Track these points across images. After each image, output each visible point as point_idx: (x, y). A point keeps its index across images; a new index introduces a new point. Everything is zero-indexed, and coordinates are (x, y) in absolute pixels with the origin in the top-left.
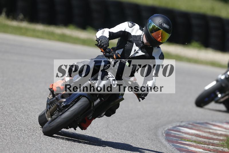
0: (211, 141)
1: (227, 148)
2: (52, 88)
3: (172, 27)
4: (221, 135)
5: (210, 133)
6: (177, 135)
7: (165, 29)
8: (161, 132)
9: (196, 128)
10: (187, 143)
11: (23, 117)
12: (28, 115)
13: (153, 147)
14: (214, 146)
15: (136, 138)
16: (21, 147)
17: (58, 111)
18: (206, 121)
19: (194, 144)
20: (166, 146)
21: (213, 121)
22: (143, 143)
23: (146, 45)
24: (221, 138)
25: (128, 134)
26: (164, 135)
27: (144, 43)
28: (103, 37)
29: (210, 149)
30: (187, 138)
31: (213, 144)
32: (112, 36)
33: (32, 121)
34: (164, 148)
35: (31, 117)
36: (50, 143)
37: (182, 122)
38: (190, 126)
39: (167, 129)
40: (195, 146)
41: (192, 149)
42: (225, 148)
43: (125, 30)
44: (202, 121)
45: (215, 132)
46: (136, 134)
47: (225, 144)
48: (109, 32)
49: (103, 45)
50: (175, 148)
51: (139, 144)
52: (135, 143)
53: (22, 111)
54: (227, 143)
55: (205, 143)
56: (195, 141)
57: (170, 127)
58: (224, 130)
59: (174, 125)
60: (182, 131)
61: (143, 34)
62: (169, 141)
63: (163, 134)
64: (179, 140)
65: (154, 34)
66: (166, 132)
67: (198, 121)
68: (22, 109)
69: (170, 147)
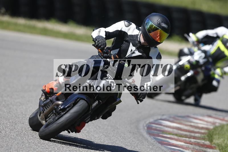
0: (193, 134)
1: (209, 141)
2: (45, 90)
3: (170, 27)
4: (202, 128)
5: (191, 126)
6: (158, 129)
7: (163, 29)
8: (142, 126)
9: (178, 121)
10: (169, 136)
11: (5, 111)
12: (10, 108)
13: (134, 140)
14: (195, 139)
15: (117, 131)
16: (3, 141)
17: (55, 114)
18: (187, 114)
19: (176, 137)
20: (147, 140)
21: (194, 114)
22: (124, 137)
23: (143, 45)
24: (203, 131)
25: (109, 127)
26: (146, 128)
27: (142, 43)
28: (99, 37)
29: (191, 142)
30: (169, 132)
31: (194, 138)
32: (109, 35)
33: (13, 115)
34: (145, 141)
35: (12, 111)
36: (32, 136)
37: (163, 115)
38: (171, 119)
39: (148, 122)
40: (177, 139)
41: (173, 143)
42: (206, 141)
43: (121, 29)
44: (183, 115)
45: (196, 125)
46: (117, 128)
47: (207, 138)
48: (105, 31)
49: (101, 46)
50: (157, 141)
51: (120, 137)
52: (117, 136)
53: (4, 105)
54: (208, 136)
55: (186, 136)
56: (176, 135)
57: (151, 120)
58: (205, 123)
59: (156, 118)
60: (164, 124)
61: (139, 34)
62: (150, 134)
63: (144, 127)
64: (160, 133)
65: (152, 34)
66: (147, 126)
67: (179, 115)
68: (4, 103)
69: (152, 140)
